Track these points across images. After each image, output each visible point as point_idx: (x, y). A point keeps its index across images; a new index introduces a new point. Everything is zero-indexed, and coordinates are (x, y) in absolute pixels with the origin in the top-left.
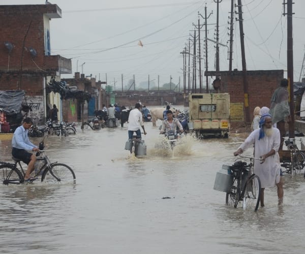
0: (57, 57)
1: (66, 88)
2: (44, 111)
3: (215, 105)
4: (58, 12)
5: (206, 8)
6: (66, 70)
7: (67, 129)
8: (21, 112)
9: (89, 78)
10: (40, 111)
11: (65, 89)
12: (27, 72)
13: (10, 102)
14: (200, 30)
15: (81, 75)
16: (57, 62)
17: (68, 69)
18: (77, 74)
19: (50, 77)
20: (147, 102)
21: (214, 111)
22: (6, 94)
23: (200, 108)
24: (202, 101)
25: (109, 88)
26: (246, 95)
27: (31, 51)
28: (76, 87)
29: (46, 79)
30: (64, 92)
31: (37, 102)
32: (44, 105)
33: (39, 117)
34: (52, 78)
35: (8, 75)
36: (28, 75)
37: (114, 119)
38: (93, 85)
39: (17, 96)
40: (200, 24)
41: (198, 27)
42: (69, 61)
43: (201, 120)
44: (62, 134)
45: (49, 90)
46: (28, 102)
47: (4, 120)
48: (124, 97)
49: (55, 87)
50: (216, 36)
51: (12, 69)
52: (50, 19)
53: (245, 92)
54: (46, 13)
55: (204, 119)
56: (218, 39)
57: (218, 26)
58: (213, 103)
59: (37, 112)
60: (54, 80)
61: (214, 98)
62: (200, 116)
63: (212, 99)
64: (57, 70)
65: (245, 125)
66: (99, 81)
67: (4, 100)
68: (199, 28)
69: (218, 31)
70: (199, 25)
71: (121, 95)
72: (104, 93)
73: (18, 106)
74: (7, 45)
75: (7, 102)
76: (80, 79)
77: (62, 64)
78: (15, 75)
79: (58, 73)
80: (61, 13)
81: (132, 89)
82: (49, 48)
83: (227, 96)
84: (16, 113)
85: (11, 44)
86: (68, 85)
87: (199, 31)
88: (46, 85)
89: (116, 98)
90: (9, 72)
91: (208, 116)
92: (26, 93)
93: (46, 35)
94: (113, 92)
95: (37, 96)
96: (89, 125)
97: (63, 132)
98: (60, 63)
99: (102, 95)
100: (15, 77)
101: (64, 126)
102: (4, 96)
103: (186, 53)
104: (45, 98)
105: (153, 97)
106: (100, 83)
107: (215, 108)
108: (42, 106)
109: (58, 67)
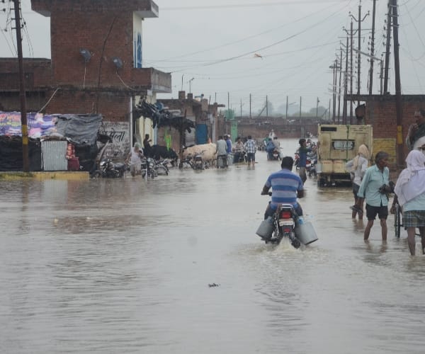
0: (150, 71)
1: (160, 112)
2: (130, 143)
3: (353, 141)
4: (153, 10)
5: (360, 7)
6: (162, 88)
7: (156, 169)
8: (96, 143)
9: (199, 99)
10: (124, 142)
11: (158, 113)
12: (109, 90)
13: (81, 129)
14: (354, 36)
15: (188, 94)
16: (150, 77)
17: (165, 86)
18: (181, 93)
19: (140, 97)
20: (282, 134)
21: (352, 149)
22: (77, 119)
23: (333, 144)
24: (335, 135)
25: (230, 112)
26: (400, 128)
27: (116, 61)
28: (179, 111)
29: (134, 100)
30: (157, 118)
31: (121, 130)
32: (130, 135)
33: (123, 151)
34: (141, 98)
35: (83, 93)
36: (110, 94)
37: (224, 155)
38: (204, 108)
39: (92, 121)
40: (353, 28)
41: (350, 32)
42: (168, 75)
43: (333, 160)
44: (149, 175)
45: (137, 114)
46: (109, 130)
47: (72, 153)
48: (252, 126)
49: (146, 110)
50: (370, 47)
51: (90, 86)
52: (143, 19)
53: (399, 124)
54: (137, 10)
55: (337, 159)
56: (372, 50)
57: (373, 33)
58: (350, 138)
59: (120, 144)
60: (144, 102)
61: (351, 131)
62: (332, 154)
63: (348, 132)
64: (149, 87)
65: (395, 169)
66: (216, 104)
67: (75, 126)
68: (352, 35)
69: (373, 39)
70: (352, 31)
71: (248, 122)
72: (221, 120)
73: (92, 135)
74: (84, 52)
75: (78, 129)
76: (185, 101)
77: (157, 79)
78: (92, 93)
79: (150, 92)
80: (157, 10)
81: (264, 114)
82: (140, 58)
83: (369, 129)
84: (90, 144)
85: (88, 52)
86: (167, 108)
87: (352, 38)
88: (134, 107)
89: (239, 126)
90: (85, 90)
91: (343, 156)
92: (104, 117)
93: (137, 41)
94: (235, 118)
95: (121, 123)
96: (188, 163)
97: (150, 172)
98: (154, 79)
99: (219, 122)
100: (92, 95)
101: (152, 164)
102: (75, 120)
103: (337, 67)
104: (132, 126)
105: (291, 126)
106: (216, 106)
107: (353, 145)
108: (126, 136)
109: (150, 83)
